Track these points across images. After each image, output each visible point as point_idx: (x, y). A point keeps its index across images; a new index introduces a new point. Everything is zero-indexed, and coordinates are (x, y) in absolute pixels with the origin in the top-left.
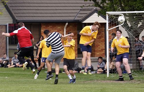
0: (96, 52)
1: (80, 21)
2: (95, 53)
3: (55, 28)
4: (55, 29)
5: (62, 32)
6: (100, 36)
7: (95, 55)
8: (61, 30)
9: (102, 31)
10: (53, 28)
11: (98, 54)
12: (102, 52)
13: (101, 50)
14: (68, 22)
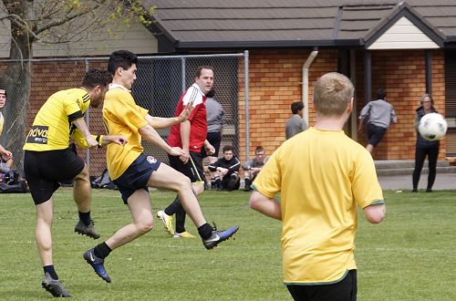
0: (389, 144)
1: (362, 44)
2: (386, 147)
3: (276, 66)
4: (277, 70)
5: (295, 79)
6: (401, 90)
7: (389, 153)
8: (294, 75)
9: (405, 76)
10: (271, 66)
11: (395, 148)
12: (406, 144)
13: (402, 135)
14: (320, 48)
